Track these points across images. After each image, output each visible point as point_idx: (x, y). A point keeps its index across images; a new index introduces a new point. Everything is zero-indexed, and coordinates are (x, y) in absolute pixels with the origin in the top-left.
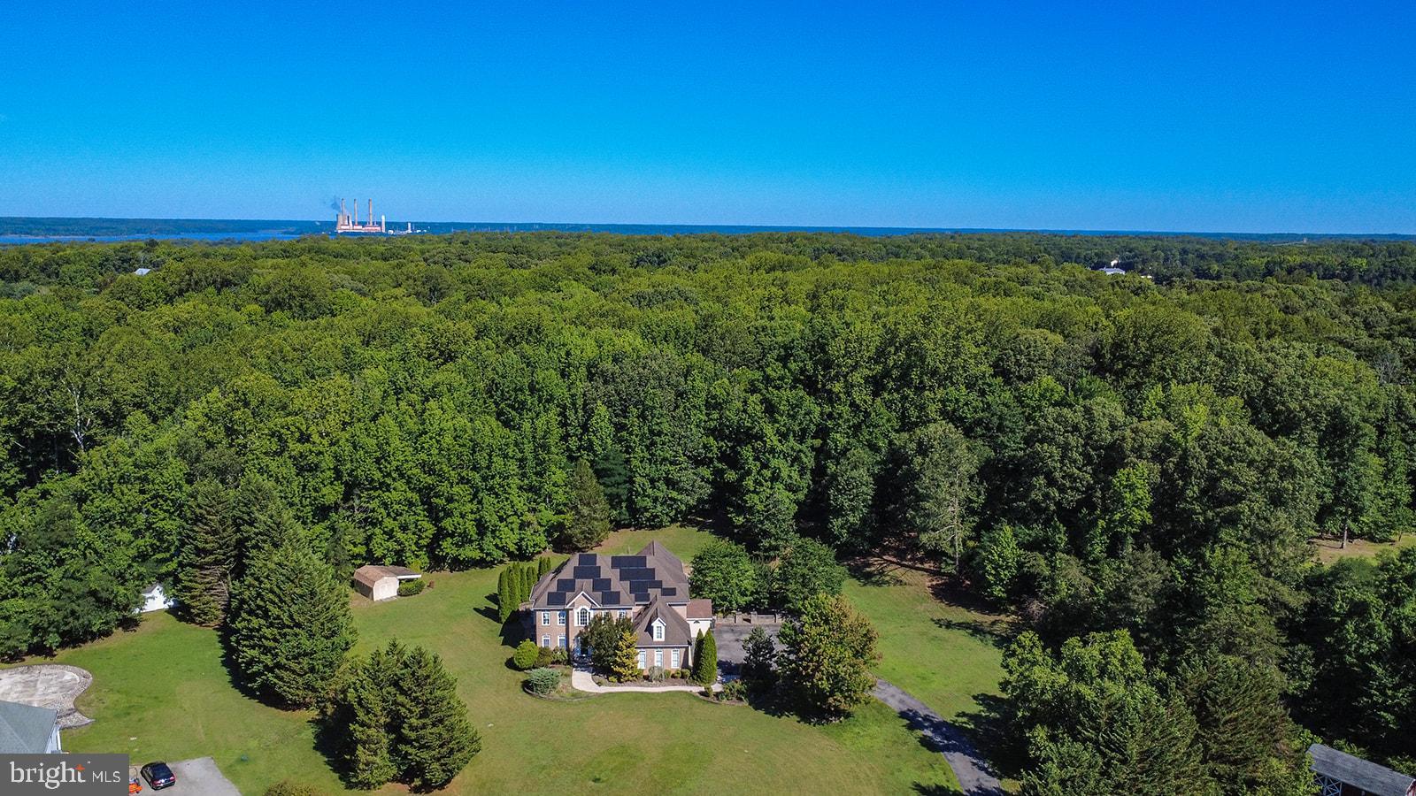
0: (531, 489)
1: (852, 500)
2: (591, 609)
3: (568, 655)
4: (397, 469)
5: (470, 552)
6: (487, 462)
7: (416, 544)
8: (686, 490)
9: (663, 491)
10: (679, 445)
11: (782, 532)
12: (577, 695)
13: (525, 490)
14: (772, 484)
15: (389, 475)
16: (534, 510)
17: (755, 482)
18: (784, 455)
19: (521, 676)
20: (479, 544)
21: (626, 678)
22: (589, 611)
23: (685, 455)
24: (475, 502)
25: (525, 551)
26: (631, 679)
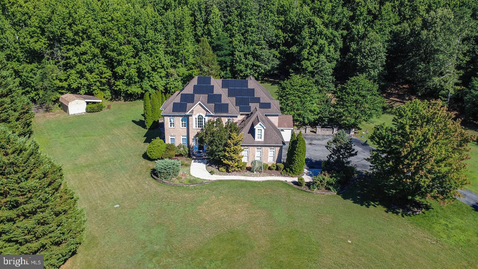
0: (173, 53)
1: (374, 62)
2: (206, 116)
3: (189, 151)
4: (84, 32)
5: (134, 89)
6: (144, 32)
7: (100, 82)
8: (264, 61)
9: (251, 61)
10: (261, 33)
11: (326, 82)
12: (194, 181)
13: (169, 53)
14: (318, 54)
15: (76, 33)
16: (174, 67)
17: (308, 53)
18: (326, 38)
19: (151, 165)
20: (140, 85)
21: (233, 169)
22: (204, 117)
23: (264, 40)
24: (137, 58)
25: (169, 91)
26: (237, 169)
